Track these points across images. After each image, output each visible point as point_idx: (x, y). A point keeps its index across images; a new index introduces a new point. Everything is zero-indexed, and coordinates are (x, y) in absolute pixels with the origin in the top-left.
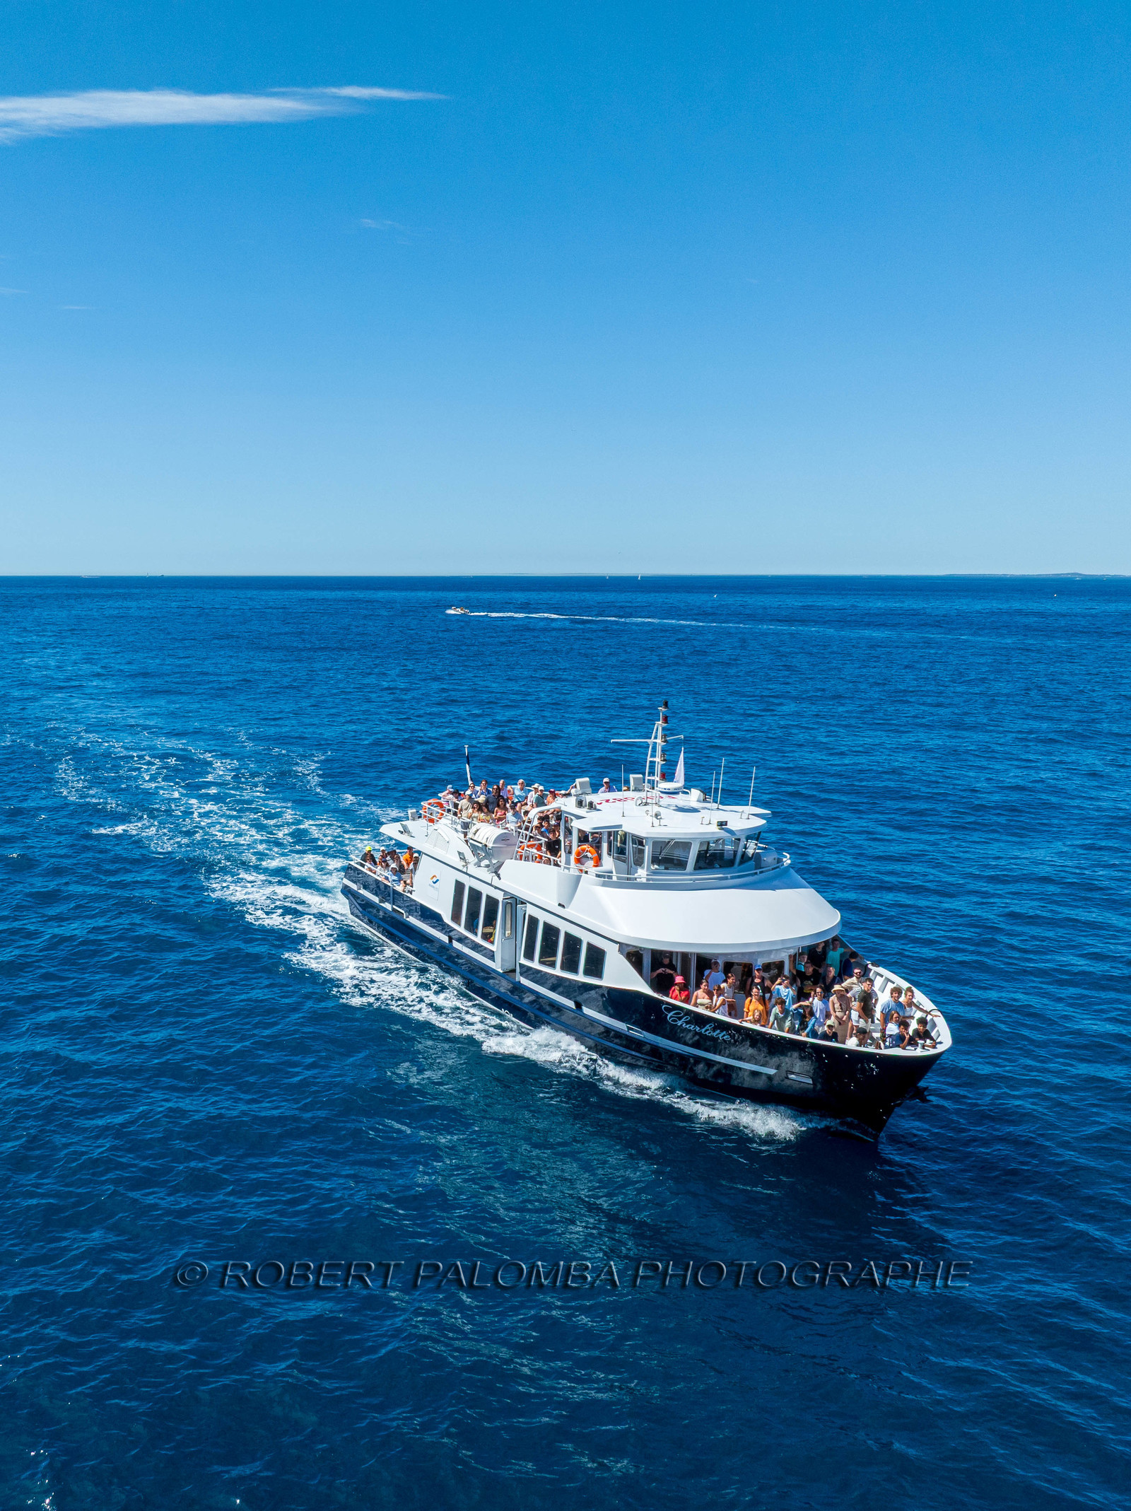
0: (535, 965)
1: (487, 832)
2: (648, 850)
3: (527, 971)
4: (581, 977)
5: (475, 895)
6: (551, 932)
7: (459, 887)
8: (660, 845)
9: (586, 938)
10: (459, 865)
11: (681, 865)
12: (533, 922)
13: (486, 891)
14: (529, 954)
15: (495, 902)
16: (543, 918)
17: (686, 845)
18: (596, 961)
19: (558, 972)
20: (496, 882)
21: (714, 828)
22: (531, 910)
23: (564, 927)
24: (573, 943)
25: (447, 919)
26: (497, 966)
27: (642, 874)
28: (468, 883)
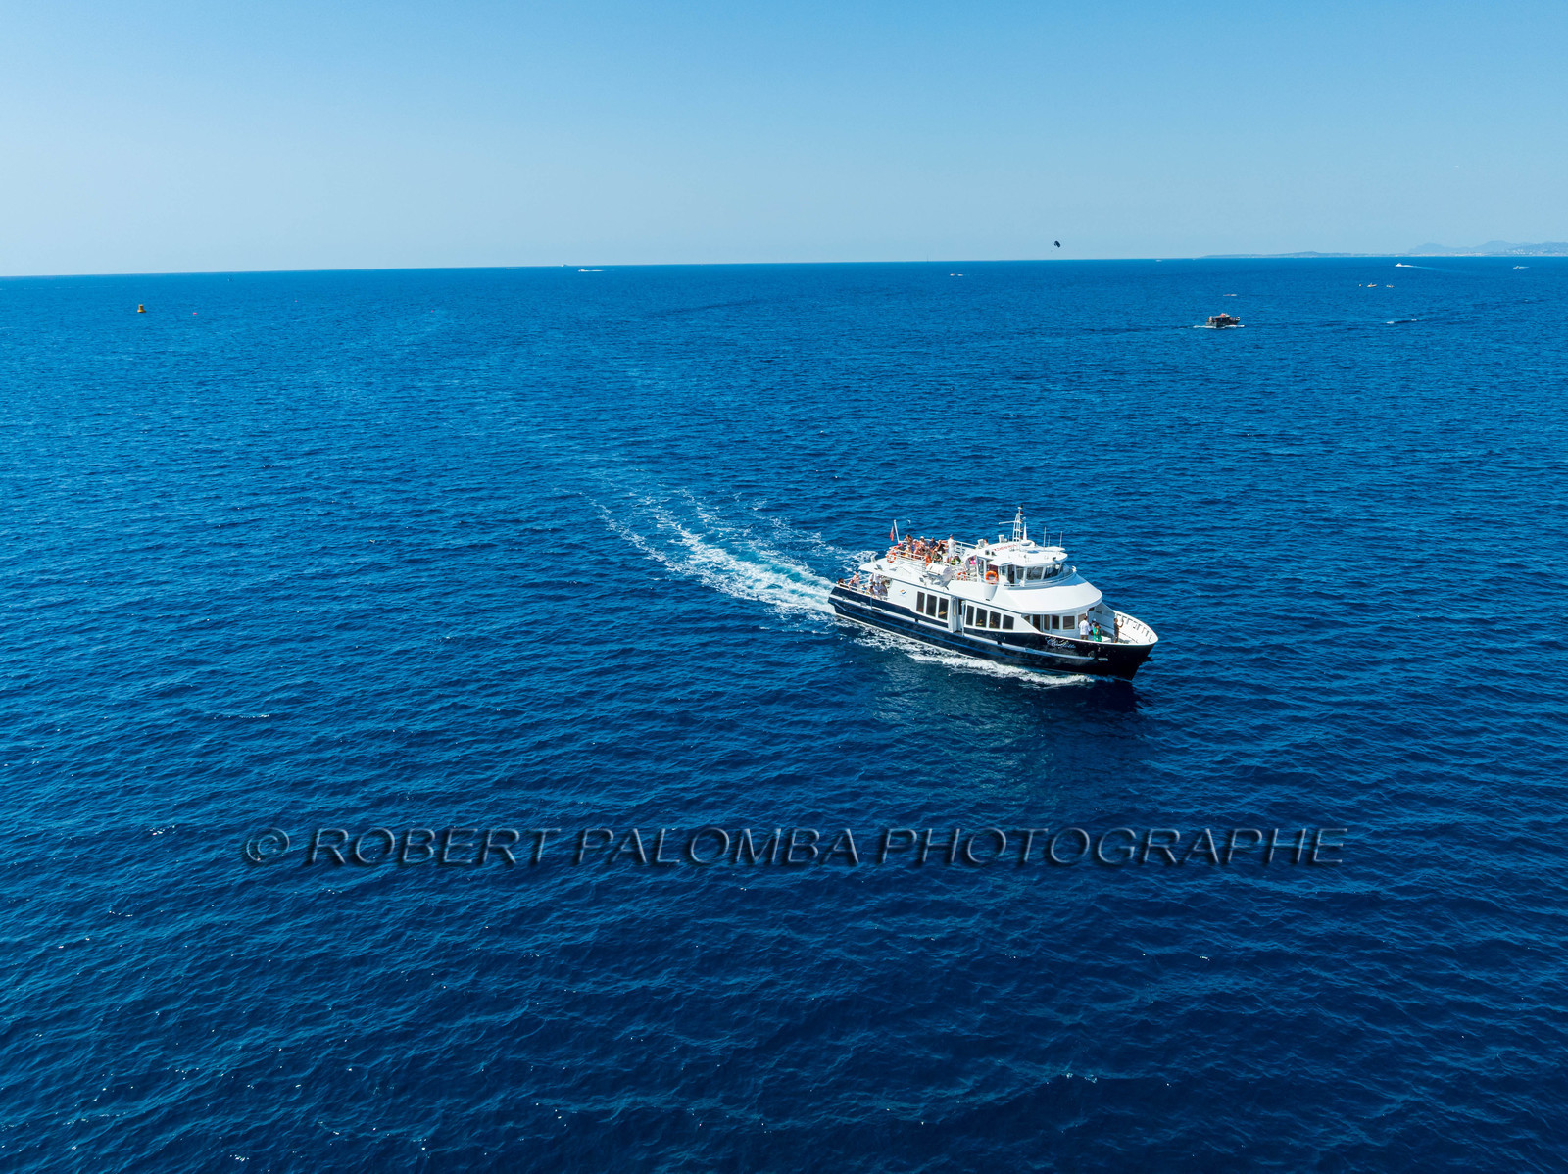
0: (974, 627)
1: (938, 568)
2: (1025, 573)
3: (967, 631)
4: (1001, 630)
5: (932, 599)
6: (982, 613)
7: (921, 596)
8: (1030, 570)
9: (1002, 613)
10: (922, 584)
11: (1038, 577)
12: (971, 609)
13: (939, 596)
14: (970, 622)
15: (947, 601)
16: (976, 606)
17: (1040, 569)
18: (1009, 622)
19: (987, 629)
20: (946, 591)
21: (1051, 561)
22: (968, 603)
23: (989, 610)
24: (995, 617)
25: (914, 610)
26: (950, 630)
27: (1022, 583)
28: (927, 593)
